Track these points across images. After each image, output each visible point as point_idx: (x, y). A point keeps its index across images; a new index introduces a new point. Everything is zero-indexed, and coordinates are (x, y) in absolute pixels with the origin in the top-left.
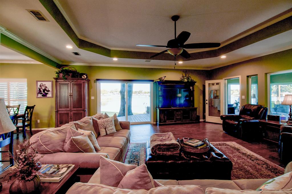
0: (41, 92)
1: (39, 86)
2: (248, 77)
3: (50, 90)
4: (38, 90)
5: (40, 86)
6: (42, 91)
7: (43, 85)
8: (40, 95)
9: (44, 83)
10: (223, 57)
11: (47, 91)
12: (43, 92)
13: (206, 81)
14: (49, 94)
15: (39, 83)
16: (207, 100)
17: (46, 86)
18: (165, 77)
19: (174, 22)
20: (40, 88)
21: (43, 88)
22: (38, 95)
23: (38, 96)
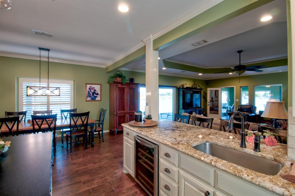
0: (90, 95)
1: (88, 89)
2: (240, 87)
3: (99, 93)
4: (87, 93)
5: (90, 89)
6: (91, 93)
7: (92, 88)
8: (89, 99)
9: (93, 86)
10: (231, 74)
11: (96, 94)
12: (92, 95)
13: (208, 88)
14: (98, 97)
15: (88, 86)
16: (208, 102)
17: (95, 89)
18: (186, 84)
19: (239, 54)
20: (89, 91)
21: (93, 91)
22: (87, 98)
23: (87, 100)
